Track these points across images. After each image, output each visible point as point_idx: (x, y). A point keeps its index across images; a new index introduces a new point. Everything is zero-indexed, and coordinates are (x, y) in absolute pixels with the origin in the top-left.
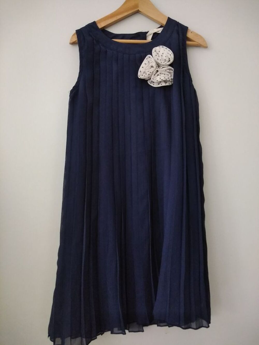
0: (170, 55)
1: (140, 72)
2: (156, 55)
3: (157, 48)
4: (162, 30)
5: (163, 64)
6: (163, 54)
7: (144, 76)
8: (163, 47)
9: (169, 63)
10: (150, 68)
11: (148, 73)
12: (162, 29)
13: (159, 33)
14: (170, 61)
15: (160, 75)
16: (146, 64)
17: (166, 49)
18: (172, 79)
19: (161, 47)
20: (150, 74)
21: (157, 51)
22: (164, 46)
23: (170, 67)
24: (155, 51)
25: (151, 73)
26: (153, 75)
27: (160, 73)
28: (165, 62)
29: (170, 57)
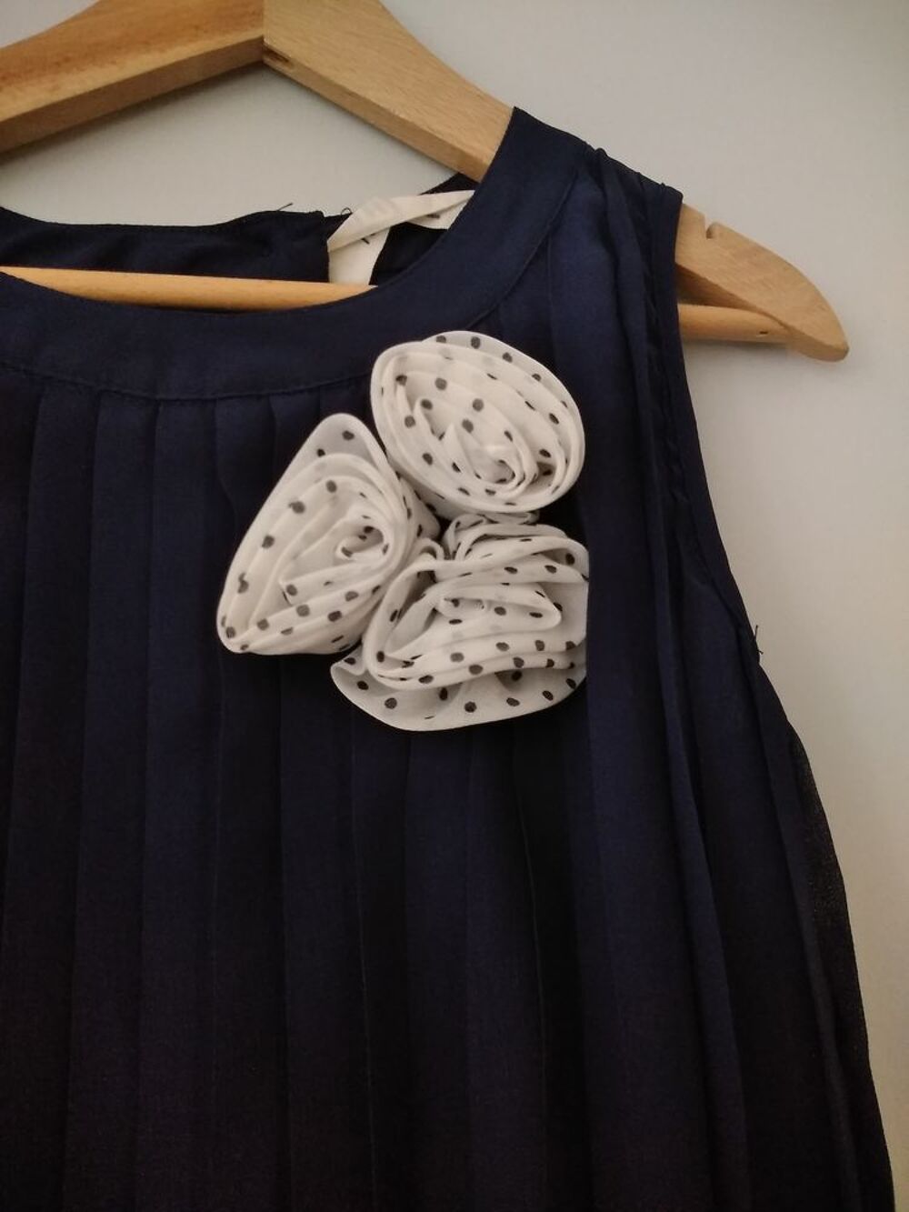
0: (554, 419)
1: (243, 586)
2: (410, 422)
3: (421, 355)
4: (461, 209)
5: (480, 502)
6: (478, 405)
7: (287, 631)
8: (476, 343)
9: (544, 497)
10: (347, 552)
11: (322, 603)
12: (462, 197)
13: (441, 231)
14: (546, 471)
15: (455, 613)
16: (298, 508)
17: (507, 357)
18: (570, 646)
19: (459, 342)
20: (346, 608)
21: (424, 380)
22: (484, 338)
23: (553, 538)
24: (401, 379)
25: (355, 603)
26: (382, 616)
27: (456, 602)
28: (505, 492)
29: (546, 436)
